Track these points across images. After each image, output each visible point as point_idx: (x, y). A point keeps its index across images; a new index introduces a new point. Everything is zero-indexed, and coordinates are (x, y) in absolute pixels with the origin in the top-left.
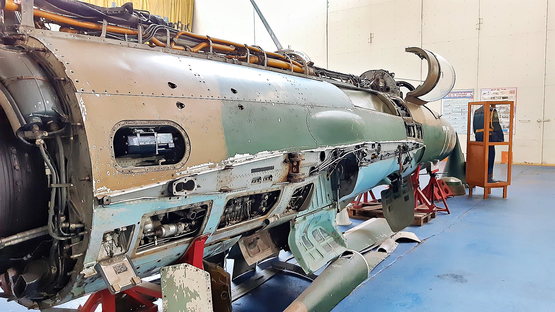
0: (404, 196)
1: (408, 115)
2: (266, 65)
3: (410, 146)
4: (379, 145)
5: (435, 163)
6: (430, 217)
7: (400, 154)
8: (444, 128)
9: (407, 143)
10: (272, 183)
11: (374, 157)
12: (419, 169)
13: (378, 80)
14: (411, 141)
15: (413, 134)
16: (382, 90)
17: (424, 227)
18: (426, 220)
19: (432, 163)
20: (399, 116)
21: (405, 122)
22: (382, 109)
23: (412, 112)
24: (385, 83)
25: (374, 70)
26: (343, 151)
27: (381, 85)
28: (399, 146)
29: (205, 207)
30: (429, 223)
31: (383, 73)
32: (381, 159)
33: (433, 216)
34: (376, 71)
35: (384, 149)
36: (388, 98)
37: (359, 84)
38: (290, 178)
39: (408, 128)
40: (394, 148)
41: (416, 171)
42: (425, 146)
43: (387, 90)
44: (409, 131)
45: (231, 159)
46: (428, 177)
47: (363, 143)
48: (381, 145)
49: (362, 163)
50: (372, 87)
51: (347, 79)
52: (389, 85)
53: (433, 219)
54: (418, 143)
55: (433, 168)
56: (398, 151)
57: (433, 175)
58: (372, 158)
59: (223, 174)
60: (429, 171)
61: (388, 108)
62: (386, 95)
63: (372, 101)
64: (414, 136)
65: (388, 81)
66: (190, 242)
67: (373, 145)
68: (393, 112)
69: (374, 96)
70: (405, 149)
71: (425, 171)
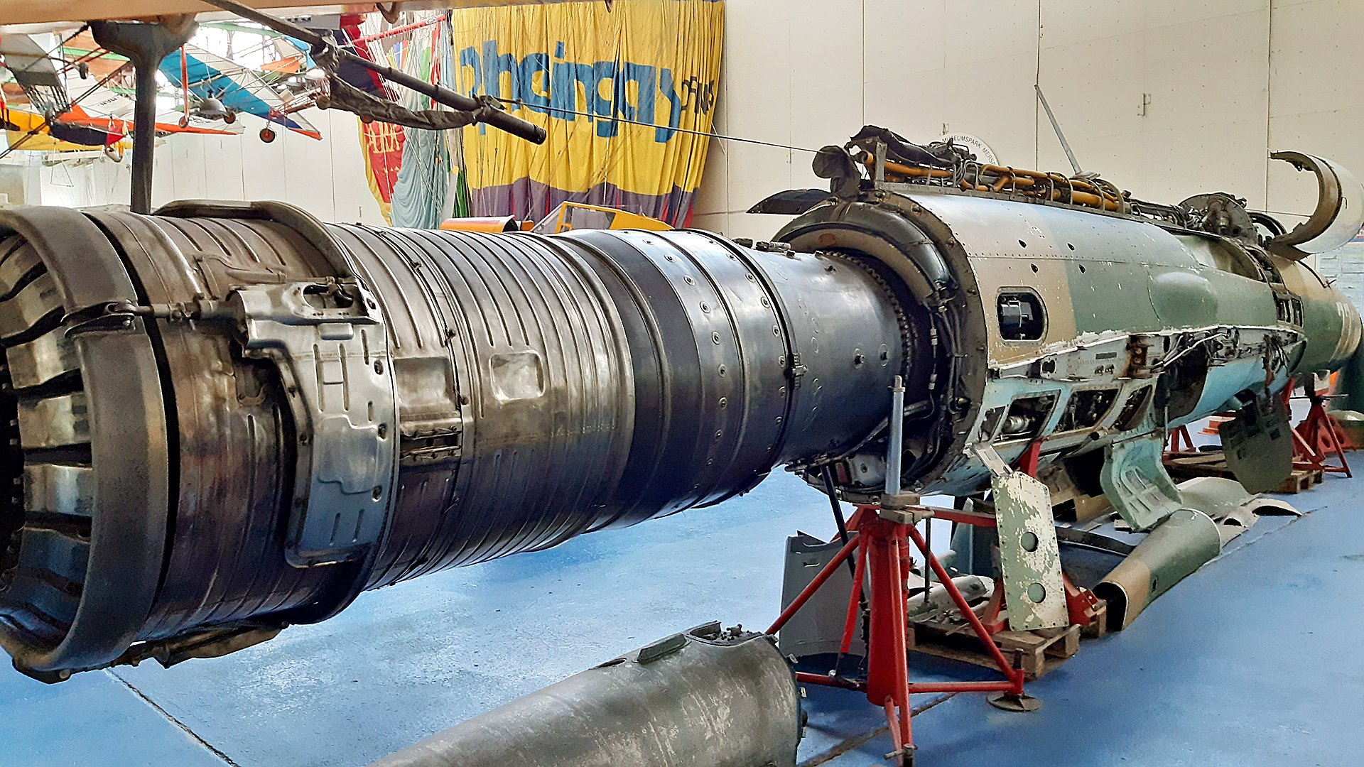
0: (1268, 431)
1: (1278, 280)
2: (1071, 202)
3: (1284, 338)
4: (1237, 332)
5: (1322, 376)
6: (1312, 479)
7: (1267, 350)
8: (1340, 308)
9: (1278, 331)
10: (1111, 377)
11: (1230, 352)
12: (1293, 384)
13: (1215, 214)
14: (1284, 328)
15: (1286, 317)
16: (1224, 233)
17: (1301, 495)
18: (1305, 485)
19: (1316, 375)
20: (1262, 281)
21: (1274, 293)
22: (1229, 268)
23: (1283, 273)
24: (1230, 220)
25: (1206, 195)
26: (1193, 337)
27: (1223, 222)
28: (1266, 336)
29: (1051, 398)
30: (1313, 491)
31: (1225, 201)
32: (1239, 357)
33: (1318, 480)
34: (1212, 197)
35: (1245, 339)
36: (1241, 248)
37: (1185, 223)
38: (1131, 373)
39: (1278, 302)
40: (1258, 339)
41: (1286, 390)
42: (1306, 340)
43: (1236, 232)
44: (1280, 311)
45: (1079, 338)
46: (1308, 403)
47: (1217, 327)
48: (1240, 332)
49: (1212, 361)
50: (1206, 227)
51: (1165, 213)
52: (1237, 223)
53: (1317, 486)
54: (1295, 332)
55: (1319, 386)
56: (1265, 345)
57: (1316, 400)
58: (1227, 355)
59: (1073, 358)
60: (1310, 393)
61: (1240, 265)
62: (1236, 242)
63: (1212, 254)
64: (1289, 320)
65: (1236, 215)
66: (1029, 443)
67: (1229, 331)
68: (1252, 274)
69: (1214, 243)
70: (1273, 342)
71: (1301, 391)
